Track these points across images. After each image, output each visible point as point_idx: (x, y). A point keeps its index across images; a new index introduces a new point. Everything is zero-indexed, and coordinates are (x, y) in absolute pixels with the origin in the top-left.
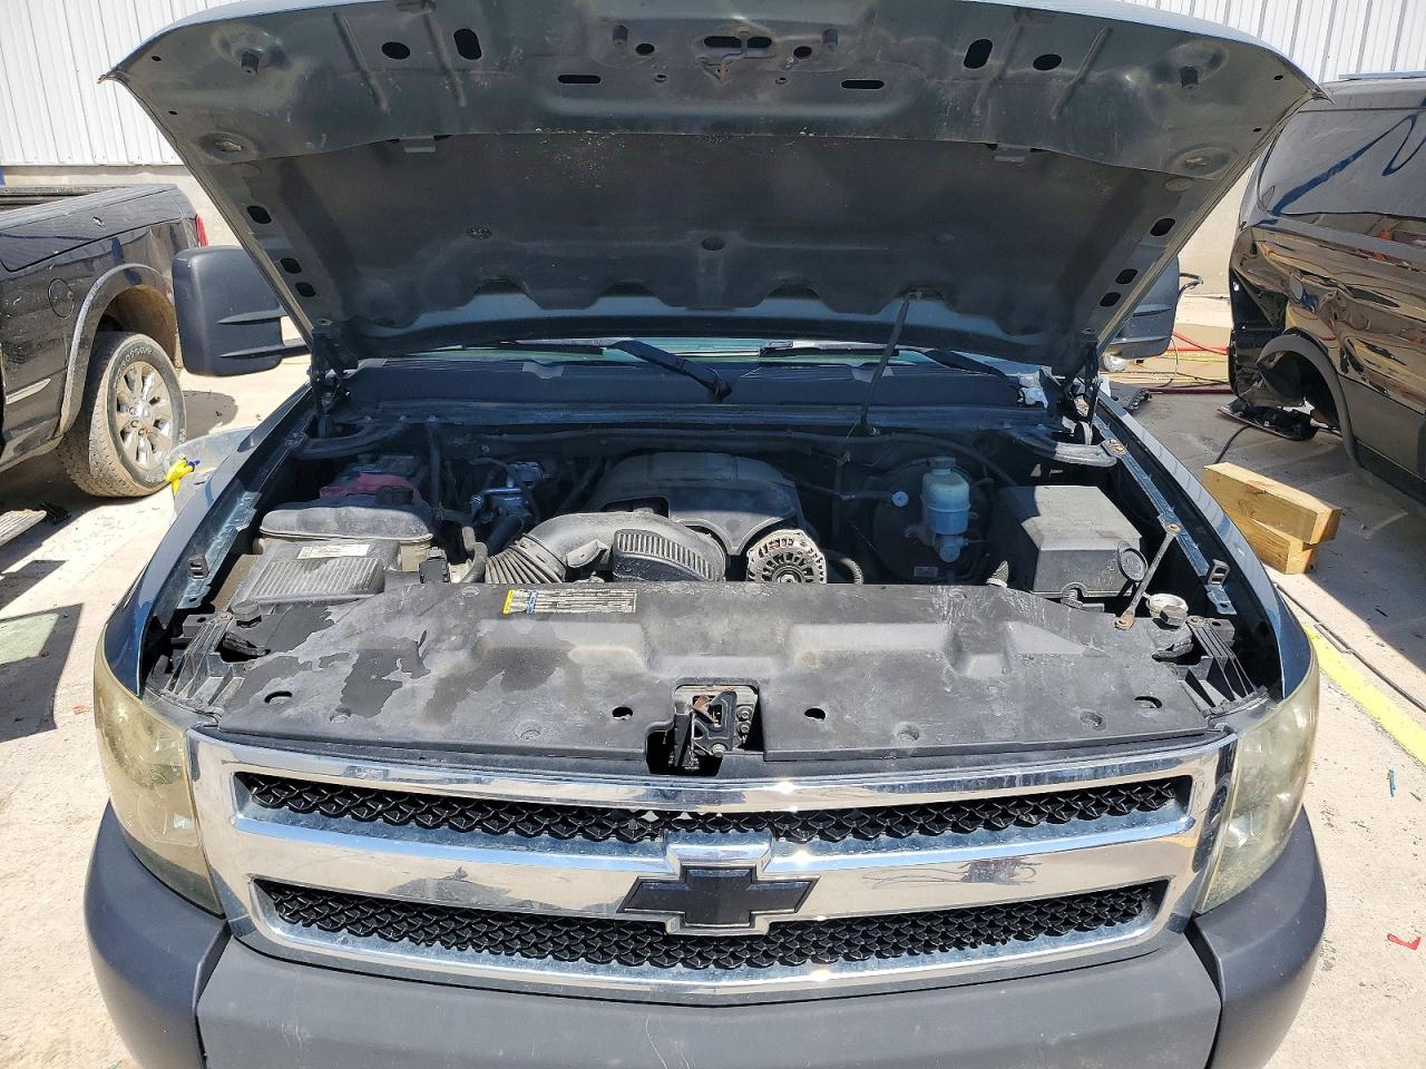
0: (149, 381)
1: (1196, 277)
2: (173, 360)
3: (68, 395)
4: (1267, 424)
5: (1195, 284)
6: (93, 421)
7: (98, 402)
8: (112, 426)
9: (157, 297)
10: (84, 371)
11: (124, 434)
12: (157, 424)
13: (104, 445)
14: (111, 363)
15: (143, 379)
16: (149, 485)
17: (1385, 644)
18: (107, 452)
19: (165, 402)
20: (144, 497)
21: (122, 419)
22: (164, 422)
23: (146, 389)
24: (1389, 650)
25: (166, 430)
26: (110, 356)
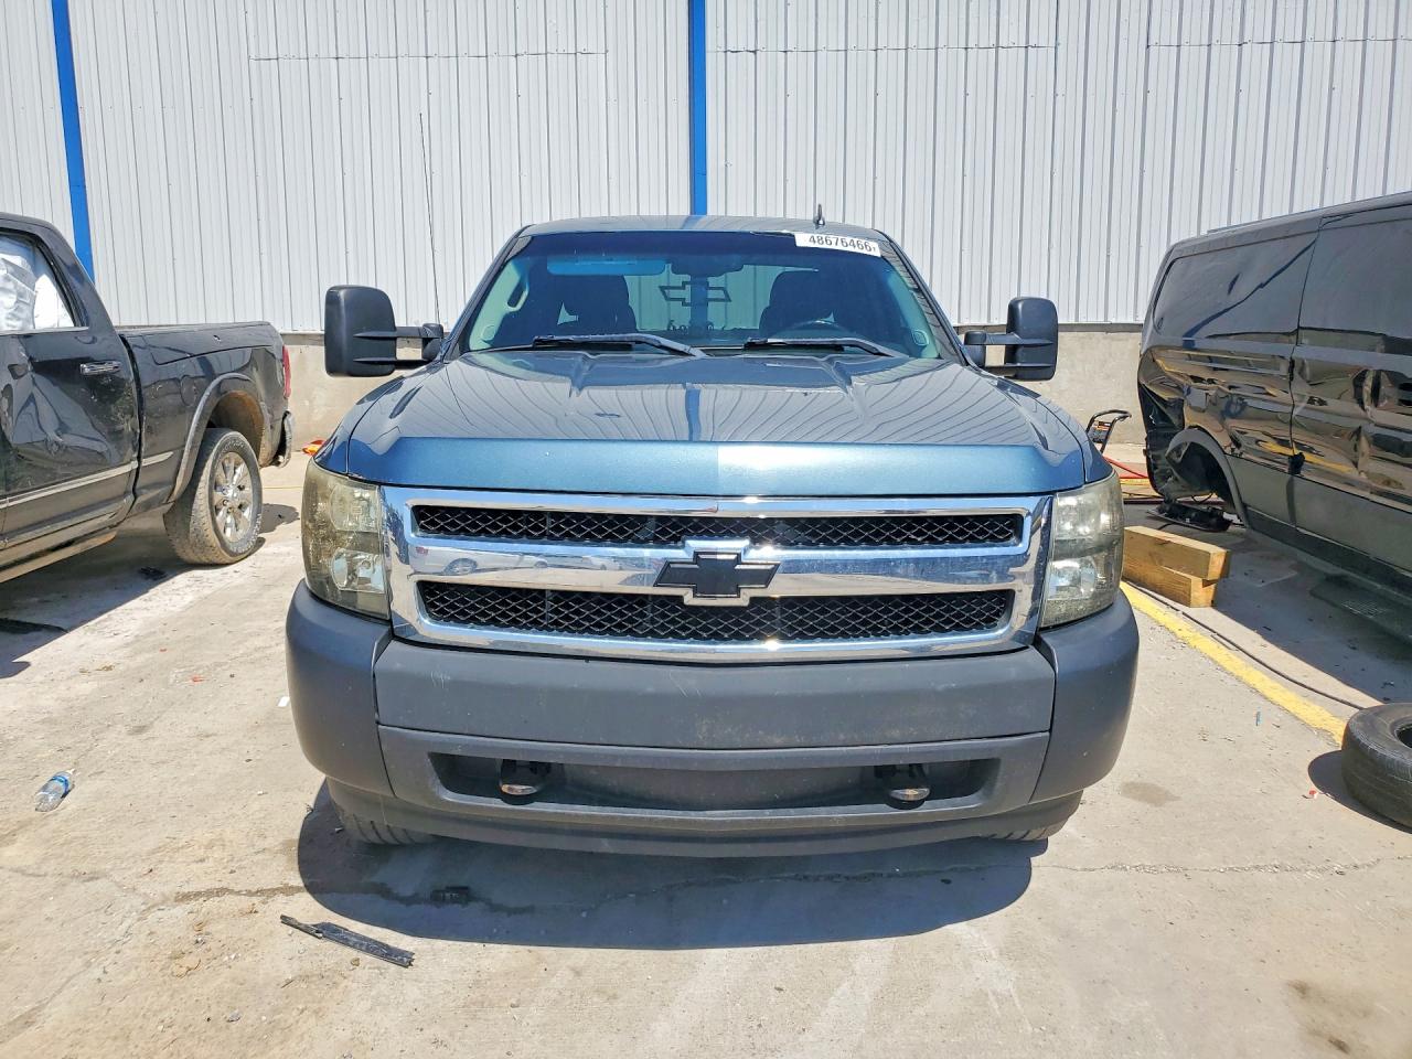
0: (238, 471)
1: (1125, 413)
2: (257, 457)
3: (183, 468)
4: (1188, 520)
5: (1125, 417)
6: (197, 493)
7: (203, 478)
8: (211, 499)
9: (252, 404)
10: (196, 450)
11: (217, 510)
12: (240, 507)
13: (203, 514)
14: (215, 450)
15: (235, 468)
16: (232, 554)
17: (1268, 644)
18: (204, 520)
19: (248, 490)
20: (227, 564)
21: (218, 496)
22: (246, 508)
23: (236, 477)
24: (1271, 647)
25: (247, 513)
26: (215, 444)
